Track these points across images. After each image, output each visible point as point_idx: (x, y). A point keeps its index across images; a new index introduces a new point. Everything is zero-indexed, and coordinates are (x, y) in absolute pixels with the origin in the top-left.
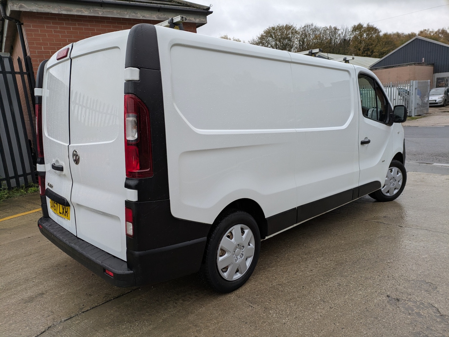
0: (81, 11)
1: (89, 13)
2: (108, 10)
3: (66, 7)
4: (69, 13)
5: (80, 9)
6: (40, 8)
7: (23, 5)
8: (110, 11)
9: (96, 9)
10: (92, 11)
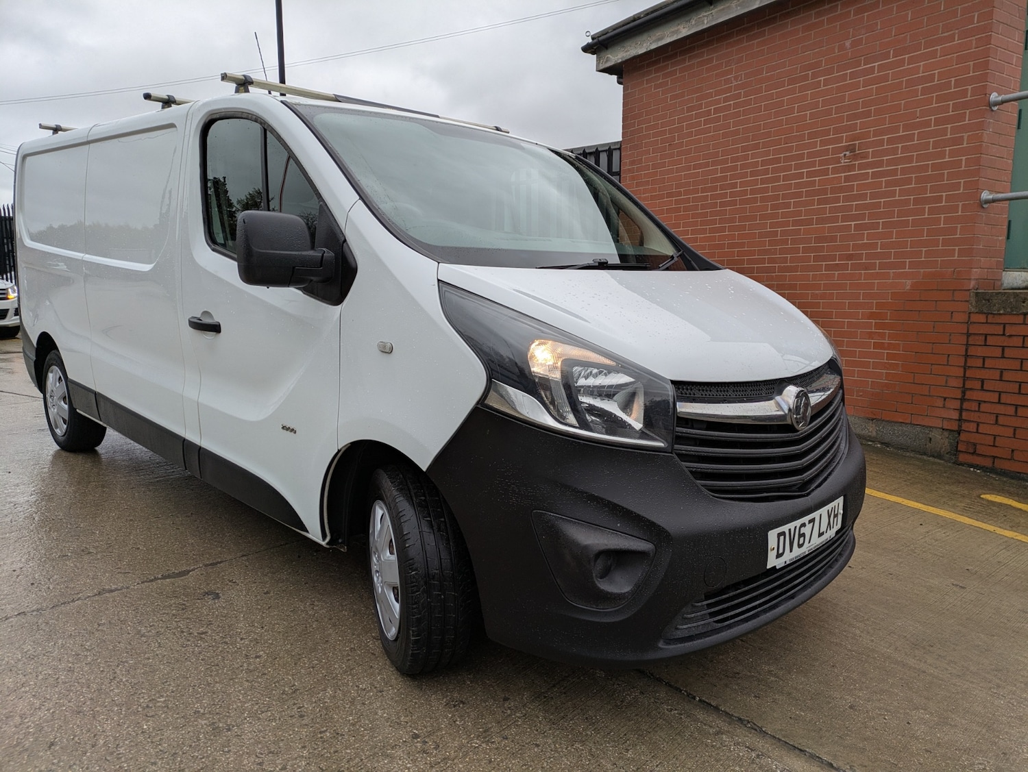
0: (677, 32)
1: (689, 30)
2: (722, 7)
3: (657, 35)
4: (661, 43)
5: (676, 29)
6: (626, 51)
7: (609, 56)
8: (723, 9)
9: (701, 16)
10: (693, 23)
